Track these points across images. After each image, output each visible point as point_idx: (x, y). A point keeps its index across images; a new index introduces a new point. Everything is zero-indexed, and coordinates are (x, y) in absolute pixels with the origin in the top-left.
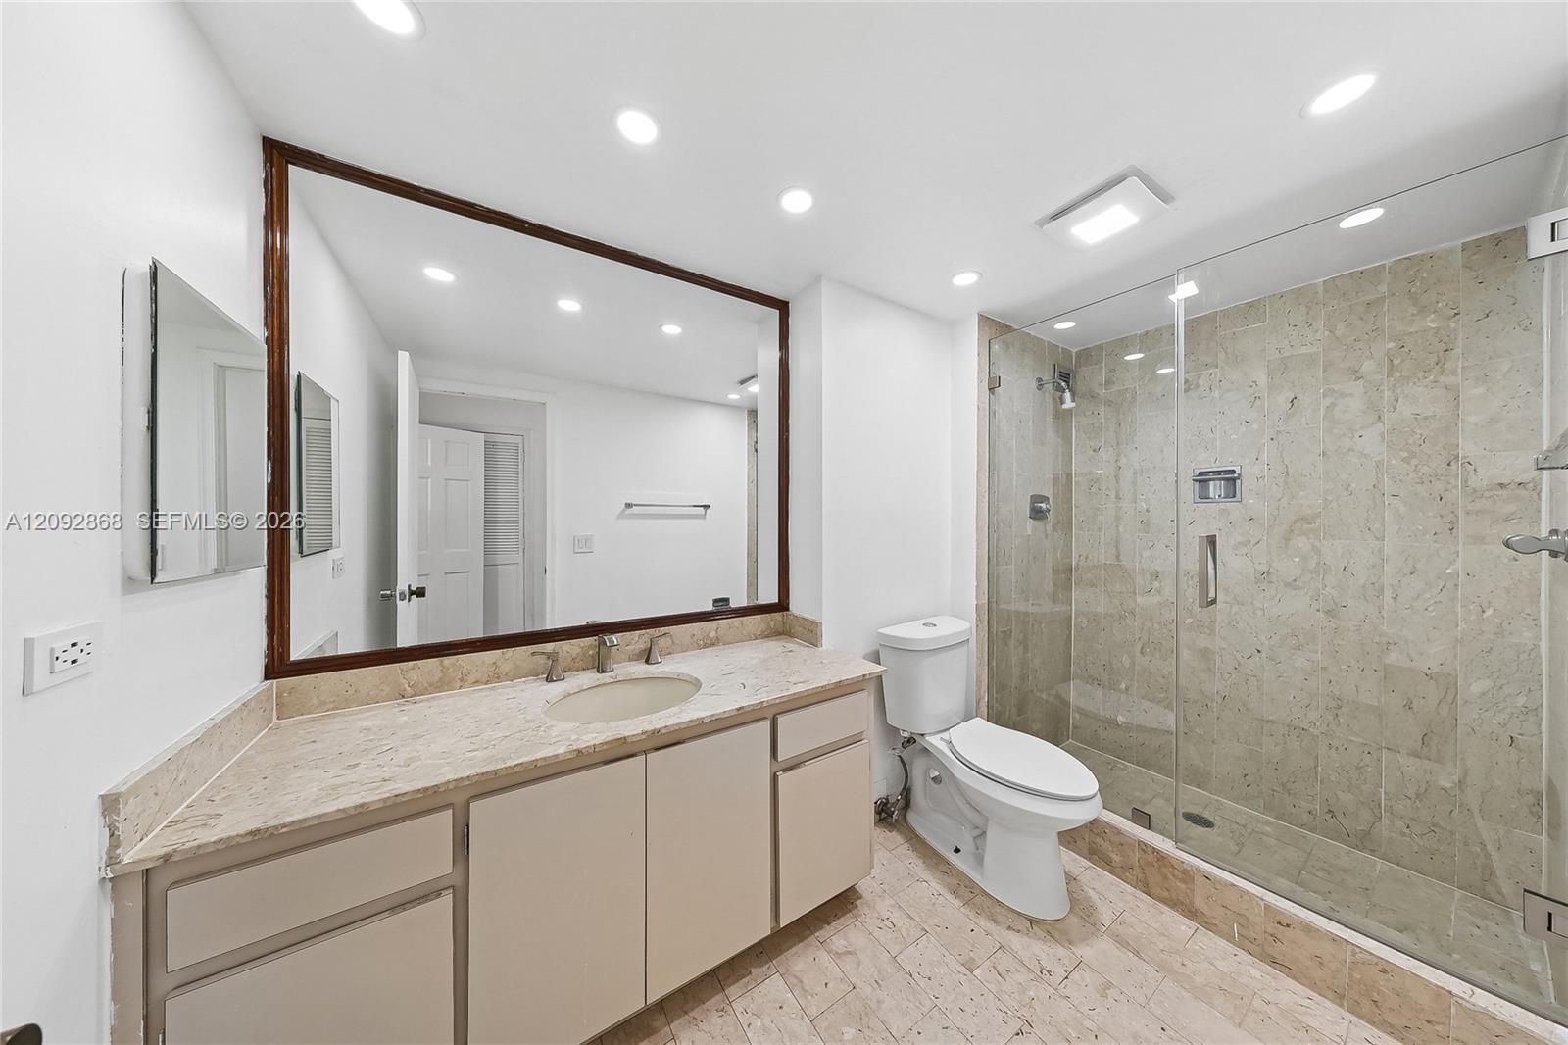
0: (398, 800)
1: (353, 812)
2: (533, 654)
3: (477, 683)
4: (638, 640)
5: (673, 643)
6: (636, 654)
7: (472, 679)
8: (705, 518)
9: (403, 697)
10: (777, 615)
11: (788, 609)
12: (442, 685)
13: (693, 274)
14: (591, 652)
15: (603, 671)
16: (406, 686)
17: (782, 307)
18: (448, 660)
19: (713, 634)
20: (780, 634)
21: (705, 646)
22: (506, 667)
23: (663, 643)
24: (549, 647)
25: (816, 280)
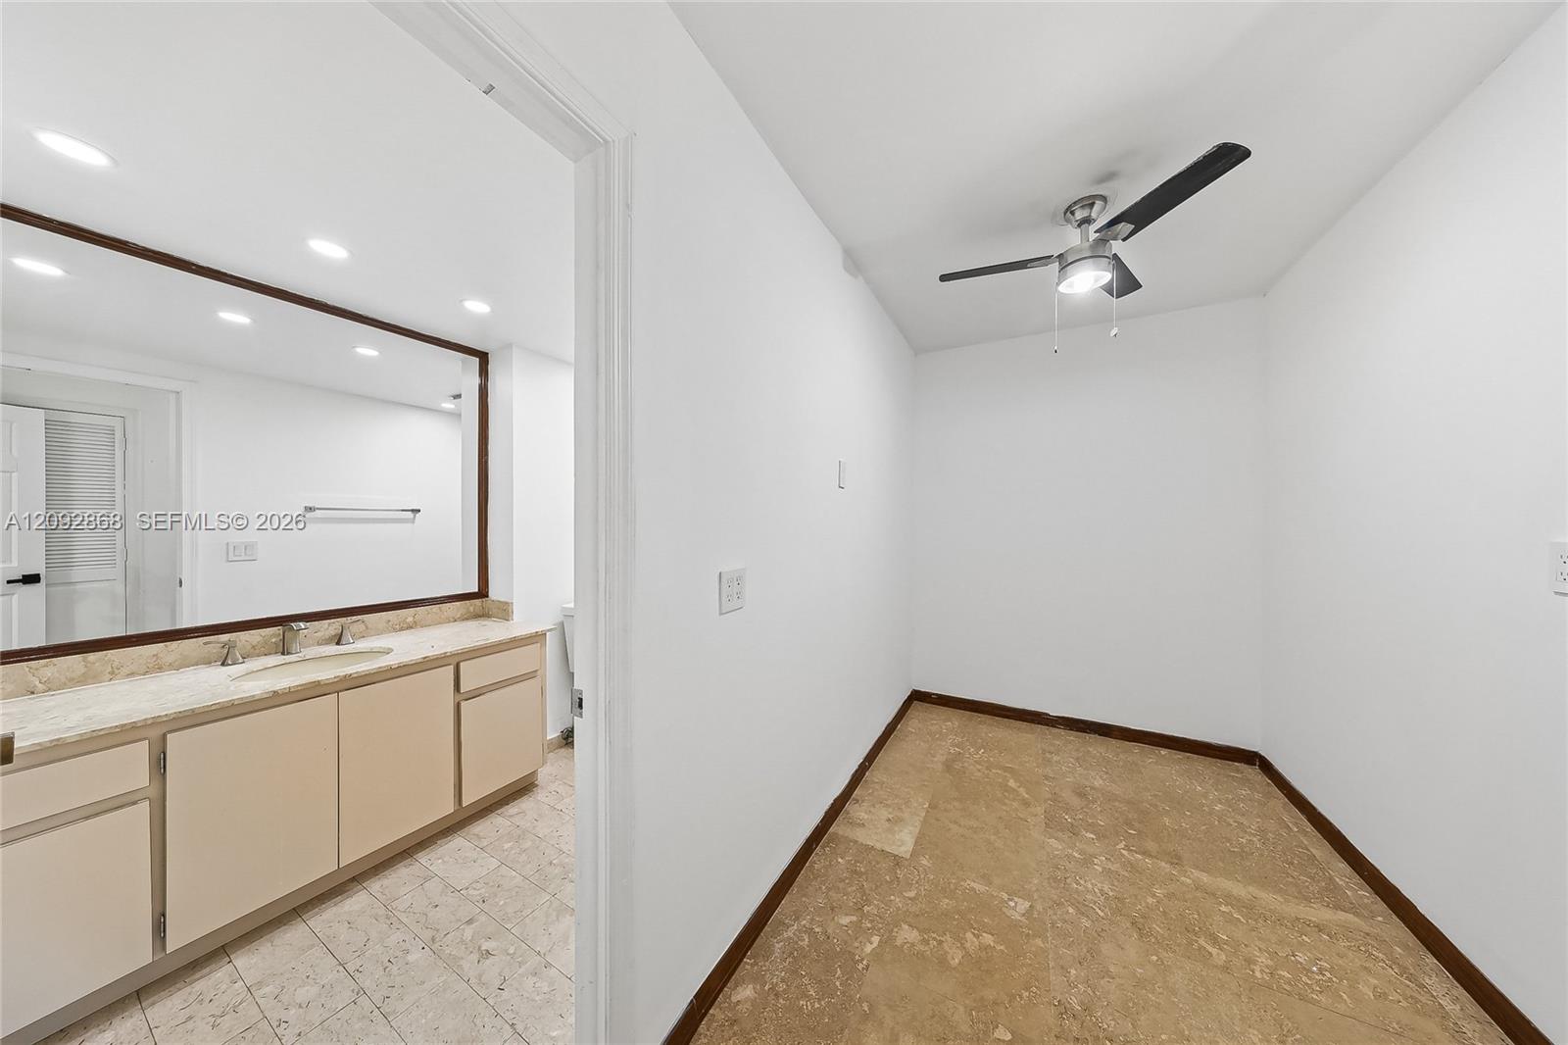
0: (94, 734)
1: (48, 745)
2: (205, 644)
3: (132, 674)
4: (329, 627)
5: (367, 628)
6: (326, 639)
7: (125, 671)
8: (413, 522)
9: (33, 693)
10: (477, 602)
11: (487, 596)
12: (83, 680)
13: (388, 324)
14: (274, 640)
15: (288, 653)
16: (37, 683)
17: (483, 357)
18: (92, 657)
19: (410, 619)
20: (480, 616)
21: (402, 629)
22: (170, 659)
23: (355, 628)
24: (225, 637)
25: (509, 346)
